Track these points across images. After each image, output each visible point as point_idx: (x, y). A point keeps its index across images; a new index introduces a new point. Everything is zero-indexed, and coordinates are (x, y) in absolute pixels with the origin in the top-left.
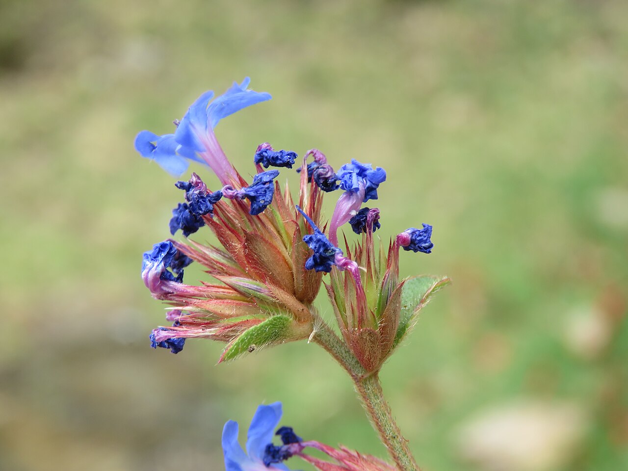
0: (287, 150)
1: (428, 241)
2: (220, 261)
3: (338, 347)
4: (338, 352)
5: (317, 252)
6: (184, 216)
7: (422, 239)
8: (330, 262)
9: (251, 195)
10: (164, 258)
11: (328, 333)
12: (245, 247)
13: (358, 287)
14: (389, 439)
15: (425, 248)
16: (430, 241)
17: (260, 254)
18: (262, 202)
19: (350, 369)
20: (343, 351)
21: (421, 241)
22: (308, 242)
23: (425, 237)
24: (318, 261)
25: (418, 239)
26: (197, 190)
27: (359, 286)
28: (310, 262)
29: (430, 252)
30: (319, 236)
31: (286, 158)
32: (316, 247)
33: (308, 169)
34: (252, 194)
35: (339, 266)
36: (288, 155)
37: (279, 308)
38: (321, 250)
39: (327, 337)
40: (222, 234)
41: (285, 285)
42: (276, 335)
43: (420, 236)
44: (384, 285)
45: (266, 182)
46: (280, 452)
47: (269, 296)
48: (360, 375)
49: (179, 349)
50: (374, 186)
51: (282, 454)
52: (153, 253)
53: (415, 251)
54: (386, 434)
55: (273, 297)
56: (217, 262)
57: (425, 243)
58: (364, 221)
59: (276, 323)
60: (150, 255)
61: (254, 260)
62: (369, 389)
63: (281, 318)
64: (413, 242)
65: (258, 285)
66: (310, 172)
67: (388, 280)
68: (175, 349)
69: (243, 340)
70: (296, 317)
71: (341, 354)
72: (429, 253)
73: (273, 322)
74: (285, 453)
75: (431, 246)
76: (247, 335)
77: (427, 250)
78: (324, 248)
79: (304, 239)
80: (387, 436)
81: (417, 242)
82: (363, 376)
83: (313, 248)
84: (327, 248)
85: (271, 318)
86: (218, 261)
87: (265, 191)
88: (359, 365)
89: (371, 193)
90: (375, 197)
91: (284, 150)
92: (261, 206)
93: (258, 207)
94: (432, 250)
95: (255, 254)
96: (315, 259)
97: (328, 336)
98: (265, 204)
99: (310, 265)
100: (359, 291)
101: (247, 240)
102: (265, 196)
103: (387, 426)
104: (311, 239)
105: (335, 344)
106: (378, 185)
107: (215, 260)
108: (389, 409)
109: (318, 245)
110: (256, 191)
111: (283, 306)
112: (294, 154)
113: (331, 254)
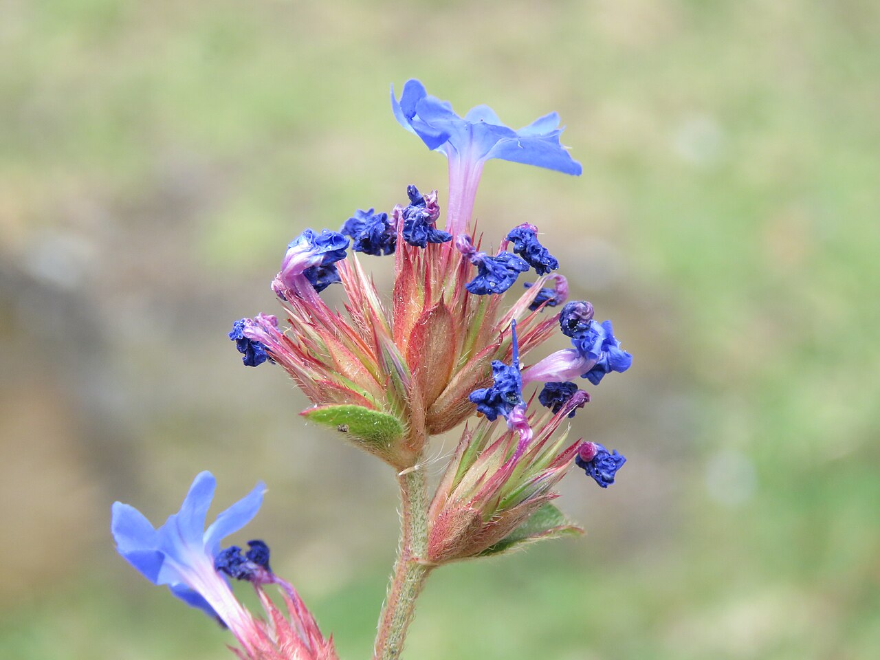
0: (552, 253)
1: (612, 473)
2: (373, 308)
3: (419, 506)
4: (414, 512)
5: (498, 389)
6: (375, 227)
7: (608, 466)
8: (502, 410)
9: (487, 267)
10: (328, 253)
11: (422, 483)
12: (425, 316)
13: (513, 460)
14: (385, 650)
15: (603, 479)
16: (614, 475)
17: (435, 338)
18: (492, 285)
19: (410, 540)
20: (420, 516)
21: (604, 467)
22: (496, 370)
23: (613, 466)
24: (491, 399)
25: (604, 463)
26: (426, 212)
27: (515, 460)
28: (480, 393)
29: (605, 486)
30: (515, 373)
31: (545, 261)
32: (500, 382)
33: (540, 292)
34: (489, 267)
35: (511, 421)
36: (549, 259)
37: (403, 412)
38: (505, 390)
39: (417, 485)
40: (407, 281)
41: (427, 393)
42: (375, 437)
43: (607, 460)
44: (537, 481)
45: (512, 268)
46: (242, 565)
47: (405, 388)
48: (416, 555)
49: (254, 363)
50: (607, 368)
51: (244, 569)
52: (320, 238)
53: (588, 473)
54: (387, 642)
55: (408, 394)
56: (370, 306)
57: (609, 473)
58: (565, 396)
59: (387, 424)
60: (313, 237)
61: (421, 337)
62: (410, 578)
63: (395, 423)
64: (594, 461)
65: (404, 368)
66: (539, 297)
67: (545, 480)
68: (249, 359)
69: (344, 412)
70: (410, 436)
71: (415, 516)
72: (603, 487)
73: (386, 421)
74: (247, 572)
75: (611, 481)
76: (353, 411)
77: (604, 482)
78: (511, 390)
79: (494, 364)
80: (386, 645)
81: (599, 464)
82: (417, 559)
83: (497, 380)
84: (514, 392)
85: (387, 414)
86: (372, 305)
87: (505, 277)
88: (423, 543)
89: (597, 372)
90: (595, 381)
91: (548, 250)
92: (487, 288)
93: (482, 286)
94: (609, 486)
95: (429, 332)
96: (488, 395)
97: (420, 485)
98: (494, 290)
99: (478, 397)
100: (510, 465)
101: (435, 311)
102: (501, 281)
103: (396, 633)
104: (502, 368)
105: (418, 500)
106: (610, 370)
107: (370, 302)
108: (411, 616)
109: (506, 381)
110: (495, 269)
111: (408, 413)
112: (557, 263)
113: (511, 402)
